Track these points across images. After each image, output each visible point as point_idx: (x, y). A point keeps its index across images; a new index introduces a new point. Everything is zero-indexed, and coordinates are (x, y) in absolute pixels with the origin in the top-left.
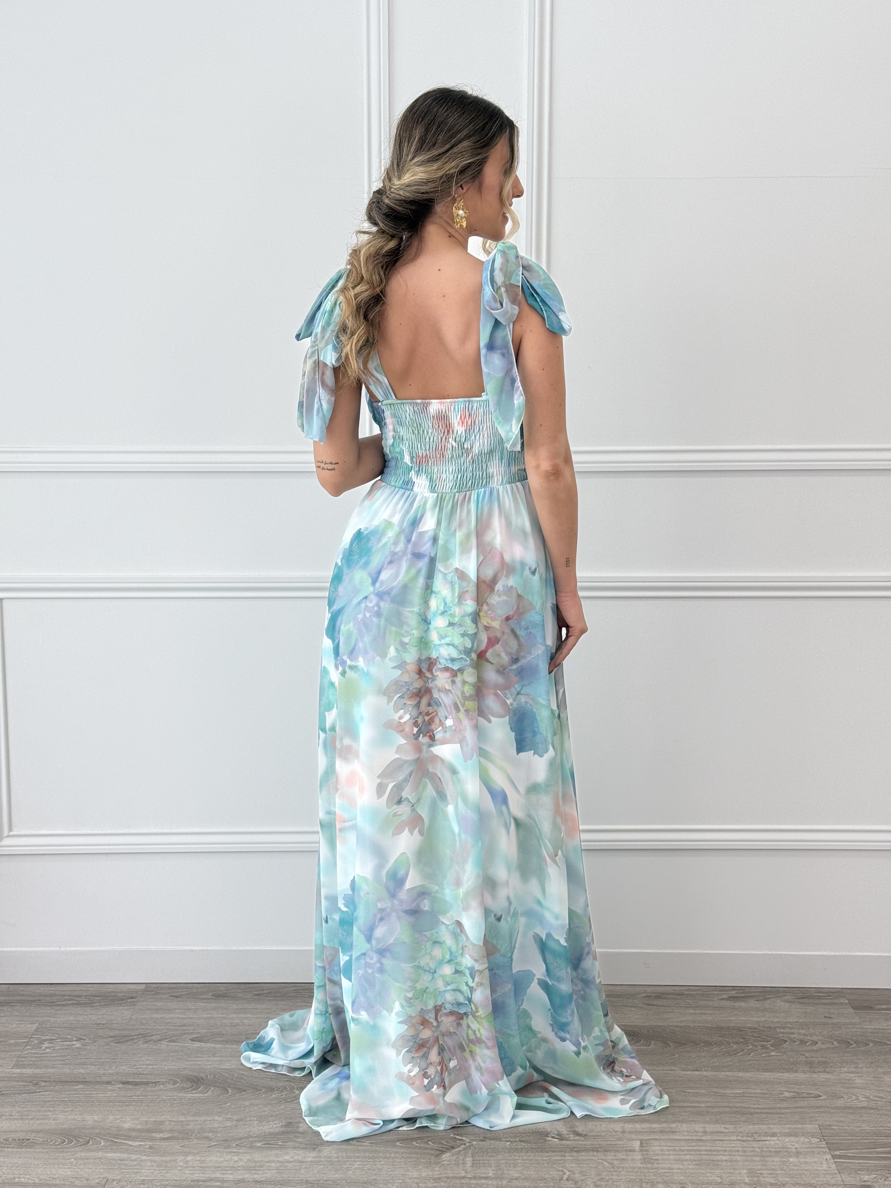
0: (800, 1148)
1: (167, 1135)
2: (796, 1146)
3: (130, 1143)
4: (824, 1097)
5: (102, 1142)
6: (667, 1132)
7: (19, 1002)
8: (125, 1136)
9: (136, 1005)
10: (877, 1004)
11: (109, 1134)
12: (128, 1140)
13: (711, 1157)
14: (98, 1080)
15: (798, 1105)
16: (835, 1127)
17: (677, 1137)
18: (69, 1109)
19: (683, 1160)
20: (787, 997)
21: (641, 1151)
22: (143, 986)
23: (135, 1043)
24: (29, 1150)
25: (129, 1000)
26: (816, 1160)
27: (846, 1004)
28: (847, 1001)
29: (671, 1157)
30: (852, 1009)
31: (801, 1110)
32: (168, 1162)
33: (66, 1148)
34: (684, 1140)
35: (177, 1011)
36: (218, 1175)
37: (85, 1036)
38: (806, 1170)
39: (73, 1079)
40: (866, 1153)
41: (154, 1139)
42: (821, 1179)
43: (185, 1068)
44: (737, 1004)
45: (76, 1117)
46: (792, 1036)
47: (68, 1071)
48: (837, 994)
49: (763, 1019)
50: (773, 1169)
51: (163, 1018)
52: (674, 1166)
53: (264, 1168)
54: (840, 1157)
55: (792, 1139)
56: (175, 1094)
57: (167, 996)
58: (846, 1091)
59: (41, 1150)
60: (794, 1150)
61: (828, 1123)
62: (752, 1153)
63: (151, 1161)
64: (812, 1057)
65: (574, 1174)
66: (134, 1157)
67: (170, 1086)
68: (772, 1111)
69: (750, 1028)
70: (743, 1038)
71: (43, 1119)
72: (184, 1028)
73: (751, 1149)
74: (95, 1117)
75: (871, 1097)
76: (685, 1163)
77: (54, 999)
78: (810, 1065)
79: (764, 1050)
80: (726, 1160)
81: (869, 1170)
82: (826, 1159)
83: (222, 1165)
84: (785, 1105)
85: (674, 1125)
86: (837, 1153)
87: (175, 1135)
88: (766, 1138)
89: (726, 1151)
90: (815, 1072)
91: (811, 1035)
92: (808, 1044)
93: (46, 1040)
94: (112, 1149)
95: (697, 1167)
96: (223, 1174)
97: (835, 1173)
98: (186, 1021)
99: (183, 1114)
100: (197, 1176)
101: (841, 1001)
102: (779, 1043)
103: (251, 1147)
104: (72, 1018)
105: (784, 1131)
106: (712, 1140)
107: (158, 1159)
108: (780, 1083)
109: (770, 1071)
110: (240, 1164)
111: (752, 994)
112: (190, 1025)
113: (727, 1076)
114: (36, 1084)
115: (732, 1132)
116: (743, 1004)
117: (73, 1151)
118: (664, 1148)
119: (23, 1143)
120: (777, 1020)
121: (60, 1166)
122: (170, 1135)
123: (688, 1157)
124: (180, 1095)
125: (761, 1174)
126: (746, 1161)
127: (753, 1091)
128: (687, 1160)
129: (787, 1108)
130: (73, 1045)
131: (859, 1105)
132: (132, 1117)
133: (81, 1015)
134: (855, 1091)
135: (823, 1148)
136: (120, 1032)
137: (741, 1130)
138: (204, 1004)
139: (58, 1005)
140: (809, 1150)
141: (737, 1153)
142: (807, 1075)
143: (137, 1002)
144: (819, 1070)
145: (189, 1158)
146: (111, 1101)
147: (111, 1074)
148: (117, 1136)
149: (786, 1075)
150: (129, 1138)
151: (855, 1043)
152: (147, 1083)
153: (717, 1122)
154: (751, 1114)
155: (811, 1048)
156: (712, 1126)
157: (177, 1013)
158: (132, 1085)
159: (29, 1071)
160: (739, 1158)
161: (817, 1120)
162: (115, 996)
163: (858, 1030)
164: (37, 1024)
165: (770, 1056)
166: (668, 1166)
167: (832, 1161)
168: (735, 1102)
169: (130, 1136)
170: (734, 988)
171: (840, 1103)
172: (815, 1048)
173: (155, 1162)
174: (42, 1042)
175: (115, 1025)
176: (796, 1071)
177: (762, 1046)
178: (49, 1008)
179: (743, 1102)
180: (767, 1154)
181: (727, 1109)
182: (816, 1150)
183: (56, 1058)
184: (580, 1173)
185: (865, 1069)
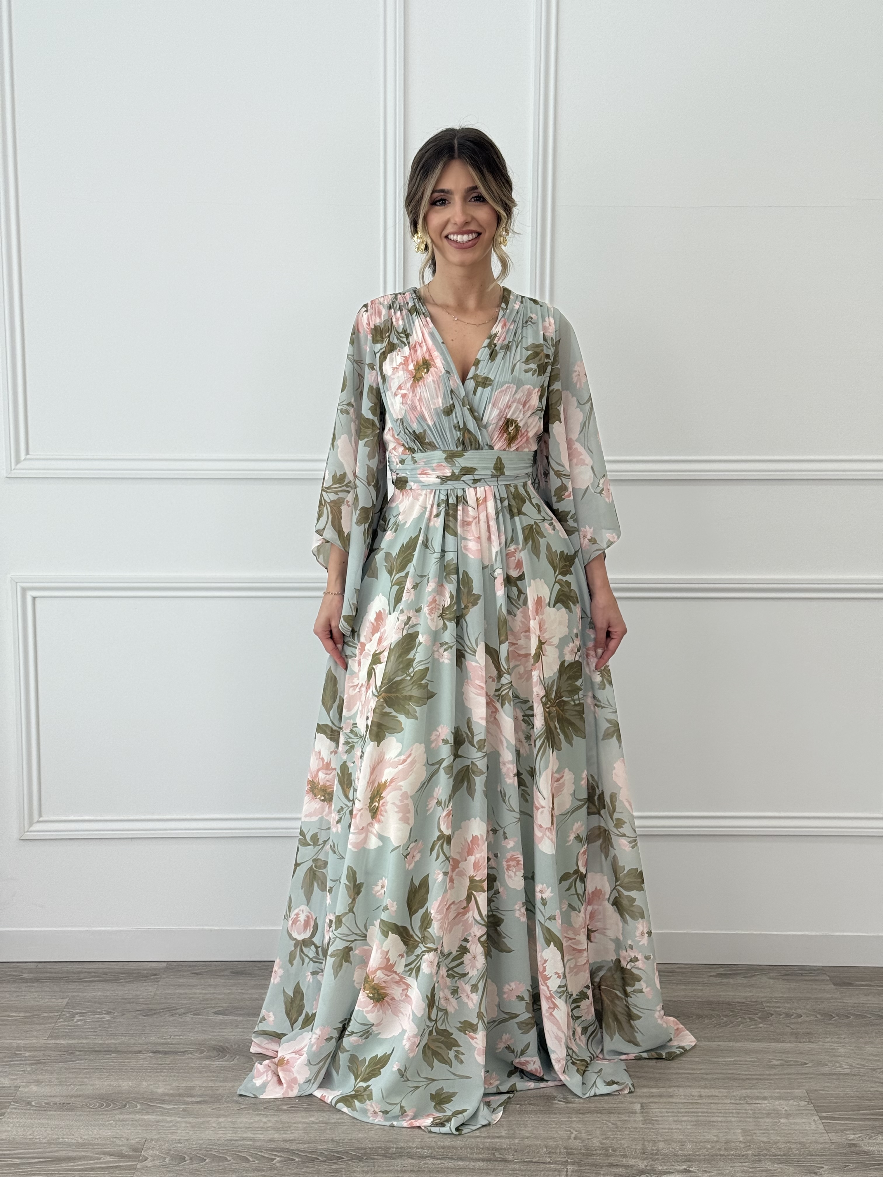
0: (790, 1110)
1: (198, 1099)
2: (786, 1108)
3: (165, 1106)
4: (810, 1065)
5: (138, 1105)
6: (665, 1096)
7: (49, 978)
8: (159, 1100)
9: (159, 981)
10: (857, 981)
11: (144, 1098)
12: (162, 1104)
13: (708, 1119)
14: (130, 1049)
15: (785, 1072)
16: (821, 1092)
17: (674, 1100)
18: (103, 1076)
19: (682, 1121)
20: (771, 975)
21: (642, 1113)
22: (165, 964)
23: (161, 1016)
24: (70, 1113)
25: (152, 977)
26: (804, 1120)
27: (827, 980)
28: (828, 978)
29: (671, 1119)
30: (833, 986)
31: (789, 1076)
32: (201, 1124)
33: (106, 1111)
34: (682, 1103)
35: (199, 987)
36: (249, 1135)
37: (114, 1009)
38: (796, 1130)
39: (105, 1049)
40: (851, 1115)
41: (187, 1103)
42: (811, 1138)
43: (211, 1039)
44: (725, 981)
45: (112, 1083)
46: (778, 1010)
47: (100, 1042)
48: (819, 971)
49: (751, 994)
50: (765, 1130)
51: (186, 993)
52: (674, 1127)
53: (292, 1128)
54: (826, 1118)
55: (782, 1102)
56: (203, 1062)
57: (188, 973)
58: (830, 1059)
59: (81, 1113)
60: (784, 1112)
61: (815, 1088)
62: (745, 1115)
63: (186, 1122)
64: (797, 1029)
65: (581, 1133)
66: (169, 1119)
67: (197, 1055)
68: (762, 1077)
69: (738, 1002)
70: (732, 1012)
71: (81, 1085)
72: (207, 1002)
73: (744, 1111)
74: (130, 1083)
75: (854, 1065)
76: (683, 1123)
77: (82, 976)
78: (796, 1036)
79: (753, 1023)
80: (721, 1121)
81: (854, 1130)
82: (814, 1120)
83: (252, 1126)
84: (774, 1071)
85: (671, 1090)
86: (824, 1114)
87: (207, 1099)
88: (757, 1102)
89: (720, 1113)
90: (800, 1042)
91: (796, 1009)
92: (793, 1017)
93: (77, 1014)
94: (148, 1112)
95: (695, 1127)
96: (254, 1134)
97: (823, 1133)
98: (207, 996)
99: (212, 1080)
100: (229, 1136)
101: (823, 977)
102: (766, 1016)
103: (279, 1110)
104: (99, 993)
105: (773, 1095)
106: (709, 1103)
107: (191, 1120)
108: (768, 1052)
109: (759, 1041)
110: (270, 1125)
111: (739, 972)
112: (211, 1000)
113: (719, 1045)
114: (71, 1053)
115: (726, 1096)
116: (731, 981)
117: (112, 1114)
118: (663, 1110)
119: (64, 1107)
120: (763, 995)
121: (101, 1127)
122: (201, 1099)
123: (685, 1118)
124: (207, 1063)
125: (754, 1133)
126: (740, 1121)
127: (742, 1059)
128: (685, 1121)
129: (775, 1075)
130: (104, 1018)
131: (843, 1072)
132: (164, 1083)
133: (108, 990)
134: (839, 1059)
135: (812, 1110)
136: (147, 1006)
137: (735, 1094)
138: (223, 981)
139: (86, 982)
140: (797, 1112)
141: (731, 1115)
142: (793, 1045)
143: (161, 978)
144: (804, 1040)
145: (221, 1120)
146: (144, 1069)
147: (141, 1044)
148: (152, 1100)
149: (774, 1045)
150: (164, 1102)
151: (837, 1016)
152: (176, 1052)
153: (711, 1087)
154: (743, 1079)
155: (795, 1020)
156: (707, 1090)
157: (199, 989)
158: (162, 1053)
159: (63, 1042)
160: (733, 1119)
161: (804, 1086)
162: (138, 973)
163: (839, 1004)
164: (67, 999)
165: (758, 1028)
166: (667, 1126)
167: (820, 1121)
168: (726, 1069)
169: (164, 1101)
170: (721, 966)
171: (825, 1070)
172: (799, 1020)
173: (190, 1123)
174: (74, 1015)
175: (141, 1000)
176: (783, 1042)
177: (750, 1018)
178: (77, 984)
179: (736, 1069)
180: (760, 1116)
181: (720, 1076)
182: (805, 1112)
183: (88, 1030)
184: (587, 1132)
185: (847, 1040)
